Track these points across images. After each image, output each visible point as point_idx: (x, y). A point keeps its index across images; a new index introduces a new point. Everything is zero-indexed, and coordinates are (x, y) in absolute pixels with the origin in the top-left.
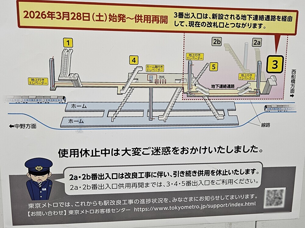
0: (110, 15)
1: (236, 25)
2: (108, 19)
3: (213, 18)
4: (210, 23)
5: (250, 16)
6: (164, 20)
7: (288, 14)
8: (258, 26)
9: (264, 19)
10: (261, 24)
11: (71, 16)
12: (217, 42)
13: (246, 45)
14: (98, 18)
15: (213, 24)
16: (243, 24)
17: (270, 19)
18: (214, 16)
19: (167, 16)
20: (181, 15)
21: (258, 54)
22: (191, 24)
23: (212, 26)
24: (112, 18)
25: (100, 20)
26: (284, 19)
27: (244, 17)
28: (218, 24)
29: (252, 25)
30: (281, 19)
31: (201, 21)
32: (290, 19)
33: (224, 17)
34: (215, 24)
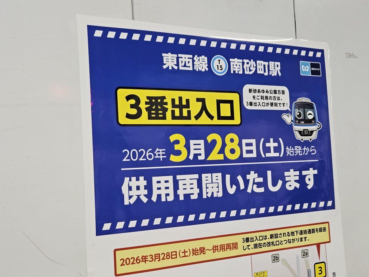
0: (193, 250)
1: (288, 241)
2: (192, 254)
3: (271, 238)
4: (269, 243)
5: (297, 232)
6: (235, 246)
7: (322, 226)
8: (303, 240)
9: (307, 232)
10: (305, 238)
11: (162, 257)
12: (276, 259)
13: (297, 257)
14: (183, 255)
15: (271, 243)
16: (293, 240)
17: (311, 232)
18: (272, 237)
19: (237, 243)
20: (247, 240)
21: (307, 263)
22: (256, 246)
23: (271, 245)
24: (195, 252)
25: (185, 256)
26: (321, 230)
27: (293, 233)
28: (275, 243)
29: (299, 239)
30: (318, 231)
31: (262, 242)
32: (325, 229)
33: (279, 235)
34: (273, 243)
